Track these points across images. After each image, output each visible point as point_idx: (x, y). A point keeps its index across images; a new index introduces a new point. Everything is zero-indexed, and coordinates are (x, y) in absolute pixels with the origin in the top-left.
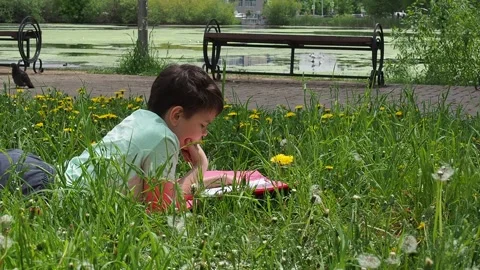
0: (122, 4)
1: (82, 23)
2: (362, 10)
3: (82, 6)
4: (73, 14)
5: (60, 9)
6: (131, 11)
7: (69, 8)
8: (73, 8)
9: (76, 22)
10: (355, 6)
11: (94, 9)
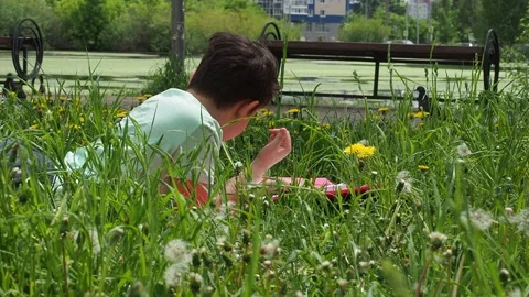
0: (152, 26)
1: (98, 50)
2: (471, 38)
3: (100, 28)
4: (87, 39)
5: (71, 31)
6: (164, 35)
7: (82, 31)
8: (87, 31)
9: (92, 49)
10: (462, 31)
11: (115, 33)
